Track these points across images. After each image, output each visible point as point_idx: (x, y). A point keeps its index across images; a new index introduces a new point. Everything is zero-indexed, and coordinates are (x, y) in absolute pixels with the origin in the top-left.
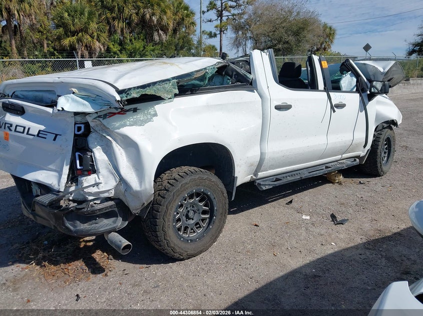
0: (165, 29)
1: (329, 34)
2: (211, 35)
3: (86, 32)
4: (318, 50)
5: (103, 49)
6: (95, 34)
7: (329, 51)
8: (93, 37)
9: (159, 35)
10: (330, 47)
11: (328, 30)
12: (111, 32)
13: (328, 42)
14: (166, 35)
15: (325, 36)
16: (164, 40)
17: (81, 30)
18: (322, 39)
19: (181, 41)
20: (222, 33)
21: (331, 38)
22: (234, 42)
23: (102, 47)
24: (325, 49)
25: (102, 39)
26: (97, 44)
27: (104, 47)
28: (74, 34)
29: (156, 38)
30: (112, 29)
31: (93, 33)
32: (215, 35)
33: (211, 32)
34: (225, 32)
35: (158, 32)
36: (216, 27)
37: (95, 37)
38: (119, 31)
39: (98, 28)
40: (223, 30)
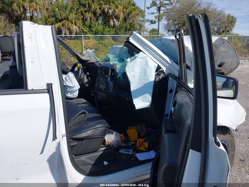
0: (117, 18)
1: (231, 21)
2: (152, 22)
3: (68, 20)
4: (223, 31)
5: (78, 30)
6: (74, 21)
7: (231, 32)
8: (72, 23)
9: (114, 22)
10: (232, 30)
11: (230, 18)
12: (84, 20)
13: (230, 26)
14: (119, 22)
15: (228, 22)
16: (117, 24)
17: (65, 19)
18: (226, 25)
19: (129, 25)
20: (159, 21)
21: (232, 24)
22: (166, 27)
23: (78, 29)
24: (228, 31)
25: (78, 24)
26: (75, 27)
27: (79, 29)
28: (60, 21)
29: (112, 23)
30: (85, 18)
31: (72, 20)
32: (155, 22)
33: (152, 20)
34: (161, 20)
35: (113, 19)
36: (156, 17)
37: (74, 23)
38: (89, 19)
39: (76, 17)
40: (160, 19)
